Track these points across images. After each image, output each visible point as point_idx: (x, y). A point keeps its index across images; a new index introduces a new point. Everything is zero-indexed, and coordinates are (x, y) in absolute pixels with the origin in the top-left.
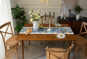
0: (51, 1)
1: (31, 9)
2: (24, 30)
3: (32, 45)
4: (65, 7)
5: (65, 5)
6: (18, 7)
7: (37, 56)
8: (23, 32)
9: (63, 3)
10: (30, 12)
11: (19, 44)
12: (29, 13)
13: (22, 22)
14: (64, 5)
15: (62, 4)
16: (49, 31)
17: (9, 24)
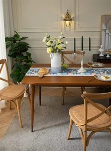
0: (79, 26)
1: (46, 34)
2: (33, 71)
3: (45, 106)
4: (107, 35)
5: (107, 31)
6: (17, 36)
7: (58, 122)
8: (31, 73)
9: (104, 27)
10: (45, 38)
11: (24, 96)
12: (44, 40)
13: (24, 63)
14: (105, 30)
15: (102, 30)
16: (81, 72)
17: (3, 63)
